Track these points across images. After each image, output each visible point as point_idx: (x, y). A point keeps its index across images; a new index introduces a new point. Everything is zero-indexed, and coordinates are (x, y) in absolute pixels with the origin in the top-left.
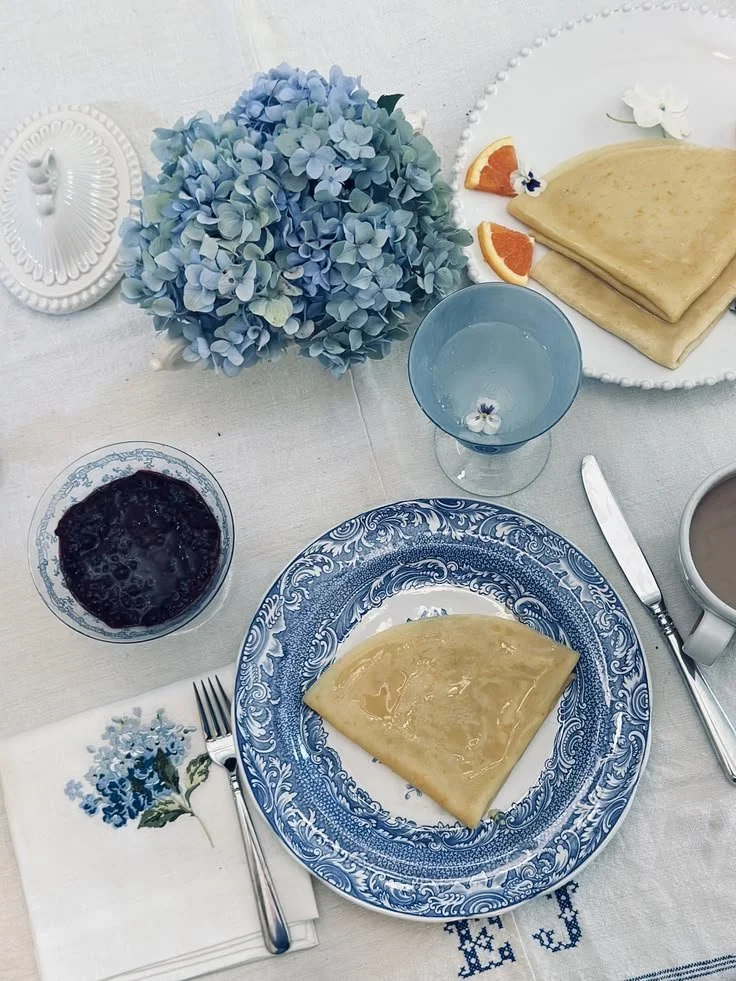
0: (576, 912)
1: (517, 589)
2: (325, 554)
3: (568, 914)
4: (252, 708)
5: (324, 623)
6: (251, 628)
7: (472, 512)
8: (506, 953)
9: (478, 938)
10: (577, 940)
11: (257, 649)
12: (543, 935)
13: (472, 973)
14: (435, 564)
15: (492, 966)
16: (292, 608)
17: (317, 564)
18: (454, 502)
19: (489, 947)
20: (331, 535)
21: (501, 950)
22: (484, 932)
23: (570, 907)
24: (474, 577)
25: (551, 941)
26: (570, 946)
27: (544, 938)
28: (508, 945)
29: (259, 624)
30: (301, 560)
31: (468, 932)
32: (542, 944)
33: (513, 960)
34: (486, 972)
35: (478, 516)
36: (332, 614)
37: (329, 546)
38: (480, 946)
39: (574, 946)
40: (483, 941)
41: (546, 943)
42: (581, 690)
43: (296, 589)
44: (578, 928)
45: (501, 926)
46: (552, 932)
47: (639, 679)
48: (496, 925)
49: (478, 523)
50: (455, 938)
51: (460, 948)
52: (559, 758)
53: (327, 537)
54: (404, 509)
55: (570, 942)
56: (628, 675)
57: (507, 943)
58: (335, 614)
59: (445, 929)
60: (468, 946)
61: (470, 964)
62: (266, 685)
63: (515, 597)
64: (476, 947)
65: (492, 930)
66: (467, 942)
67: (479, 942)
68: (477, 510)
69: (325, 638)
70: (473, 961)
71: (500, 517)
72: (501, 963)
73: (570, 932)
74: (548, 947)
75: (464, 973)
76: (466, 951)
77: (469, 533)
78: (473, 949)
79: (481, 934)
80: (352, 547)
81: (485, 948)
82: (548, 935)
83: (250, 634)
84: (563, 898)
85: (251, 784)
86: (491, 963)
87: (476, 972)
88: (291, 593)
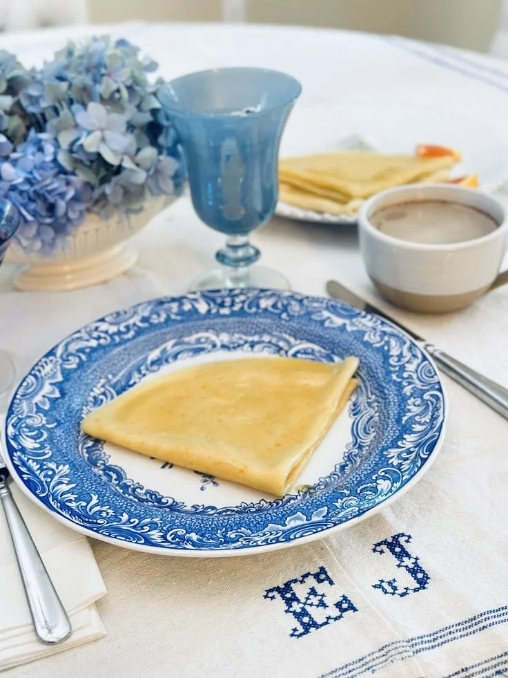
0: (417, 559)
1: (287, 342)
2: (102, 332)
3: (408, 562)
4: (25, 430)
5: (103, 381)
6: (26, 377)
7: (237, 296)
8: (345, 606)
9: (308, 599)
10: (426, 583)
11: (33, 391)
12: (385, 585)
13: (307, 631)
14: (207, 339)
15: (330, 621)
16: (69, 367)
17: (95, 338)
18: (218, 291)
19: (322, 604)
20: (107, 319)
21: (338, 605)
22: (313, 592)
23: (408, 556)
24: (246, 342)
25: (395, 588)
26: (419, 589)
27: (387, 587)
28: (345, 598)
29: (35, 376)
30: (78, 335)
31: (294, 594)
32: (386, 592)
33: (355, 610)
34: (323, 627)
35: (242, 298)
36: (110, 376)
37: (104, 327)
38: (311, 605)
39: (424, 588)
40: (315, 600)
41: (390, 590)
42: (367, 390)
43: (72, 354)
44: (423, 572)
45: (331, 583)
46: (394, 580)
47: (419, 361)
48: (326, 582)
49: (243, 302)
50: (280, 603)
51: (287, 611)
52: (359, 440)
53: (102, 320)
54: (173, 300)
55: (418, 586)
56: (408, 362)
57: (343, 596)
58: (114, 375)
59: (266, 597)
60: (296, 607)
61: (303, 624)
62: (41, 415)
63: (286, 348)
64: (307, 607)
65: (322, 588)
66: (294, 604)
67: (309, 602)
68: (241, 293)
69: (104, 394)
70: (306, 620)
71: (262, 295)
72: (340, 617)
73: (415, 578)
74: (393, 594)
75: (297, 633)
76: (294, 613)
77: (237, 308)
78: (303, 609)
79: (309, 594)
80: (128, 328)
81: (318, 606)
82: (390, 583)
83: (24, 380)
84: (398, 550)
85: (22, 478)
86: (329, 618)
87: (312, 629)
88: (68, 356)
